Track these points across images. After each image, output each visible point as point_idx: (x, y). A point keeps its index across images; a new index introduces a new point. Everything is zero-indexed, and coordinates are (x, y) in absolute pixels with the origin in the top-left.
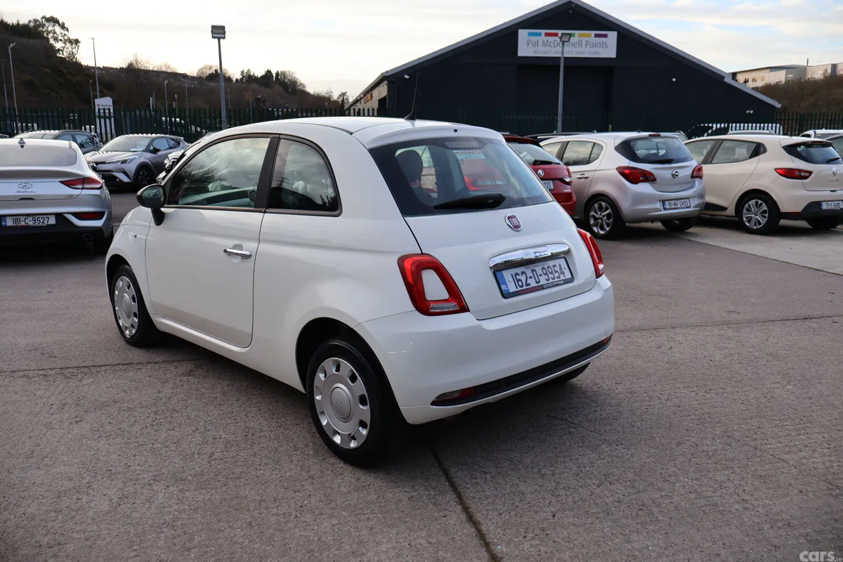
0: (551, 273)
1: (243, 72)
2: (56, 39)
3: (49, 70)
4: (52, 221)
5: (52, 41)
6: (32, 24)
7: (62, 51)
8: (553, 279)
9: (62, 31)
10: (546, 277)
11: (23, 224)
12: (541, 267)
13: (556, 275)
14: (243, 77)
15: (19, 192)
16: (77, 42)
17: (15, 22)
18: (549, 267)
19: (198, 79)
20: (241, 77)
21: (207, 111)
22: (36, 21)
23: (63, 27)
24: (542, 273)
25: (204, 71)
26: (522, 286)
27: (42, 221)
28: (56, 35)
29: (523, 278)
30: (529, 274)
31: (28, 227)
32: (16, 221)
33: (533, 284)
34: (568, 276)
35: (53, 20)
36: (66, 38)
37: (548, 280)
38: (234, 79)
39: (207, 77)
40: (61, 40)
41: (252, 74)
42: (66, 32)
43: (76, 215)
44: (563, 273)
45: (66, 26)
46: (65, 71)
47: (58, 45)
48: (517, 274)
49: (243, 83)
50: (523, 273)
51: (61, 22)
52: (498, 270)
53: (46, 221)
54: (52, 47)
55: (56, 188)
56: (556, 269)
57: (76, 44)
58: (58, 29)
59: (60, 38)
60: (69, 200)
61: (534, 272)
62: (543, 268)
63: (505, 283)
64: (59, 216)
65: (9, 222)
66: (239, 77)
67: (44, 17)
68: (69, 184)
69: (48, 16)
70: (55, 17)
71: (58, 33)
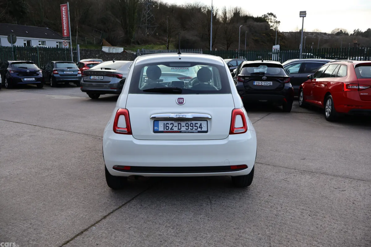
0: (192, 127)
1: (355, 30)
2: (271, 22)
3: (265, 35)
5: (269, 23)
6: (263, 16)
7: (273, 27)
9: (274, 18)
13: (196, 128)
14: (355, 33)
16: (279, 22)
17: (257, 17)
18: (191, 123)
19: (331, 35)
20: (354, 33)
21: (329, 49)
22: (265, 15)
23: (275, 16)
24: (185, 125)
25: (335, 31)
26: (168, 129)
28: (271, 20)
29: (170, 126)
30: (176, 125)
33: (176, 129)
34: (204, 129)
35: (271, 14)
36: (275, 21)
37: (187, 129)
38: (350, 34)
39: (336, 34)
40: (273, 22)
41: (360, 31)
42: (275, 19)
44: (201, 128)
45: (276, 16)
46: (271, 34)
47: (271, 24)
48: (167, 124)
49: (354, 35)
50: (172, 124)
51: (274, 15)
52: (156, 120)
54: (269, 25)
56: (197, 125)
57: (279, 23)
58: (272, 17)
59: (273, 21)
61: (180, 125)
63: (158, 126)
66: (352, 33)
67: (268, 13)
69: (269, 13)
70: (272, 13)
71: (272, 19)
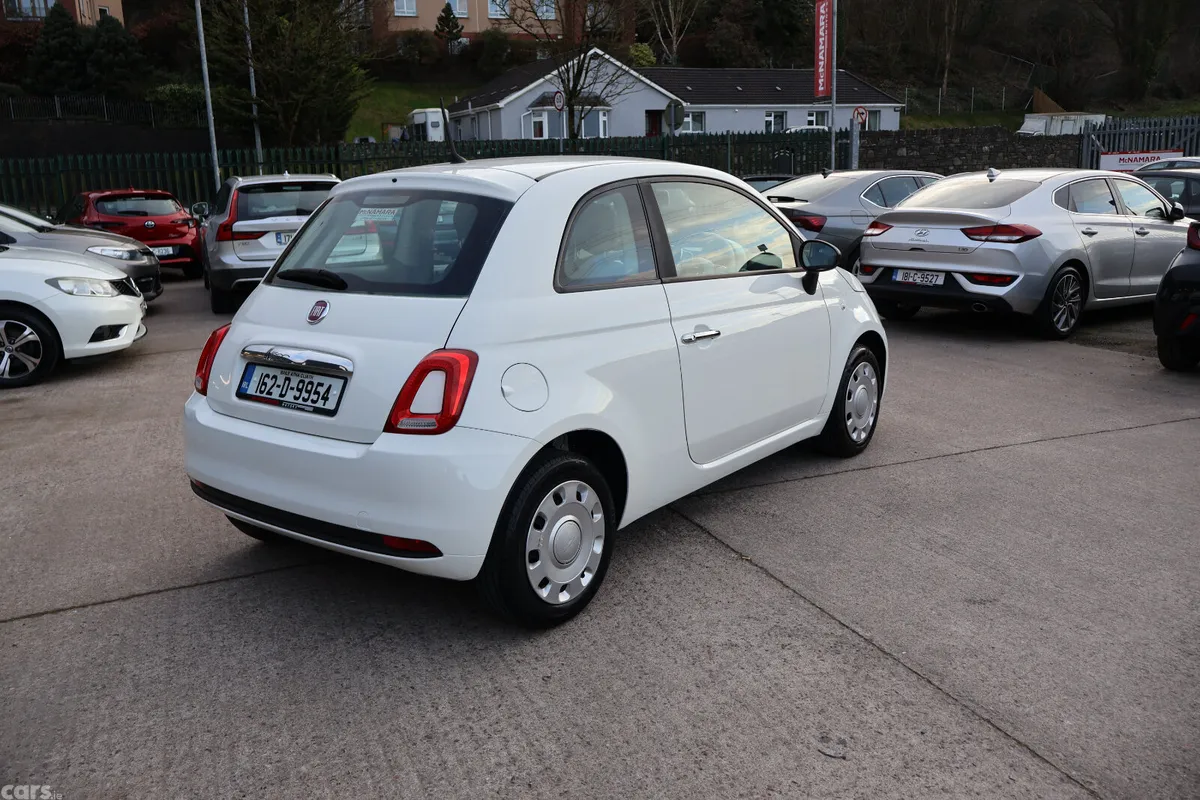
0: (309, 392)
4: (940, 281)
8: (305, 400)
10: (298, 394)
11: (911, 280)
12: (299, 379)
13: (315, 397)
15: (912, 240)
18: (311, 383)
24: (296, 386)
26: (262, 392)
27: (930, 278)
29: (270, 382)
30: (280, 381)
31: (914, 285)
32: (906, 276)
33: (275, 395)
34: (330, 405)
37: (296, 398)
43: (967, 275)
44: (325, 399)
48: (268, 376)
50: (275, 377)
52: (251, 362)
53: (934, 281)
55: (954, 238)
56: (320, 389)
60: (962, 253)
61: (287, 382)
62: (302, 381)
63: (249, 382)
64: (949, 274)
65: (899, 277)
68: (968, 233)
